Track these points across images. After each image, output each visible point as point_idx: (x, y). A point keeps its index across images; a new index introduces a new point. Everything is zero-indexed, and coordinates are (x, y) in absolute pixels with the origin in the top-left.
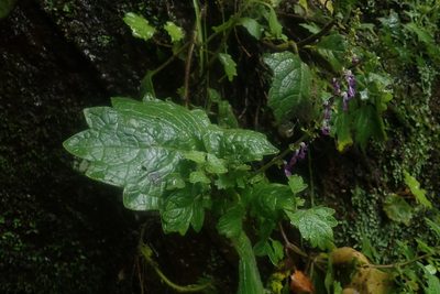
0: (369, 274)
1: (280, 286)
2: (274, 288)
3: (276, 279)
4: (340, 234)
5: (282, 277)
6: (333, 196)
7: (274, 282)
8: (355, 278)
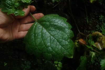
0: (102, 38)
1: (77, 43)
2: (75, 44)
3: (76, 42)
4: (97, 30)
5: (77, 41)
6: (94, 19)
7: (75, 43)
8: (98, 39)
